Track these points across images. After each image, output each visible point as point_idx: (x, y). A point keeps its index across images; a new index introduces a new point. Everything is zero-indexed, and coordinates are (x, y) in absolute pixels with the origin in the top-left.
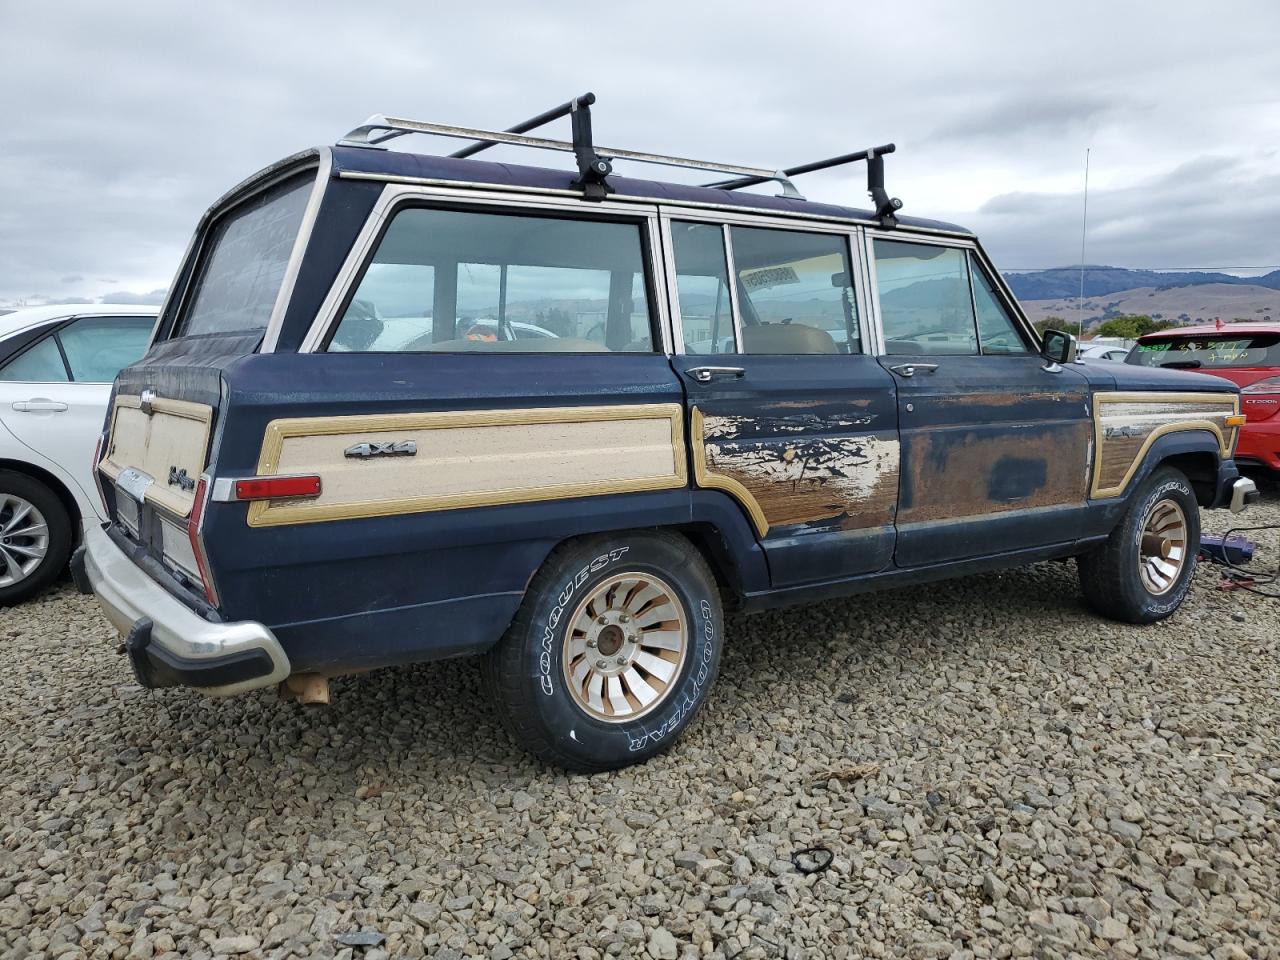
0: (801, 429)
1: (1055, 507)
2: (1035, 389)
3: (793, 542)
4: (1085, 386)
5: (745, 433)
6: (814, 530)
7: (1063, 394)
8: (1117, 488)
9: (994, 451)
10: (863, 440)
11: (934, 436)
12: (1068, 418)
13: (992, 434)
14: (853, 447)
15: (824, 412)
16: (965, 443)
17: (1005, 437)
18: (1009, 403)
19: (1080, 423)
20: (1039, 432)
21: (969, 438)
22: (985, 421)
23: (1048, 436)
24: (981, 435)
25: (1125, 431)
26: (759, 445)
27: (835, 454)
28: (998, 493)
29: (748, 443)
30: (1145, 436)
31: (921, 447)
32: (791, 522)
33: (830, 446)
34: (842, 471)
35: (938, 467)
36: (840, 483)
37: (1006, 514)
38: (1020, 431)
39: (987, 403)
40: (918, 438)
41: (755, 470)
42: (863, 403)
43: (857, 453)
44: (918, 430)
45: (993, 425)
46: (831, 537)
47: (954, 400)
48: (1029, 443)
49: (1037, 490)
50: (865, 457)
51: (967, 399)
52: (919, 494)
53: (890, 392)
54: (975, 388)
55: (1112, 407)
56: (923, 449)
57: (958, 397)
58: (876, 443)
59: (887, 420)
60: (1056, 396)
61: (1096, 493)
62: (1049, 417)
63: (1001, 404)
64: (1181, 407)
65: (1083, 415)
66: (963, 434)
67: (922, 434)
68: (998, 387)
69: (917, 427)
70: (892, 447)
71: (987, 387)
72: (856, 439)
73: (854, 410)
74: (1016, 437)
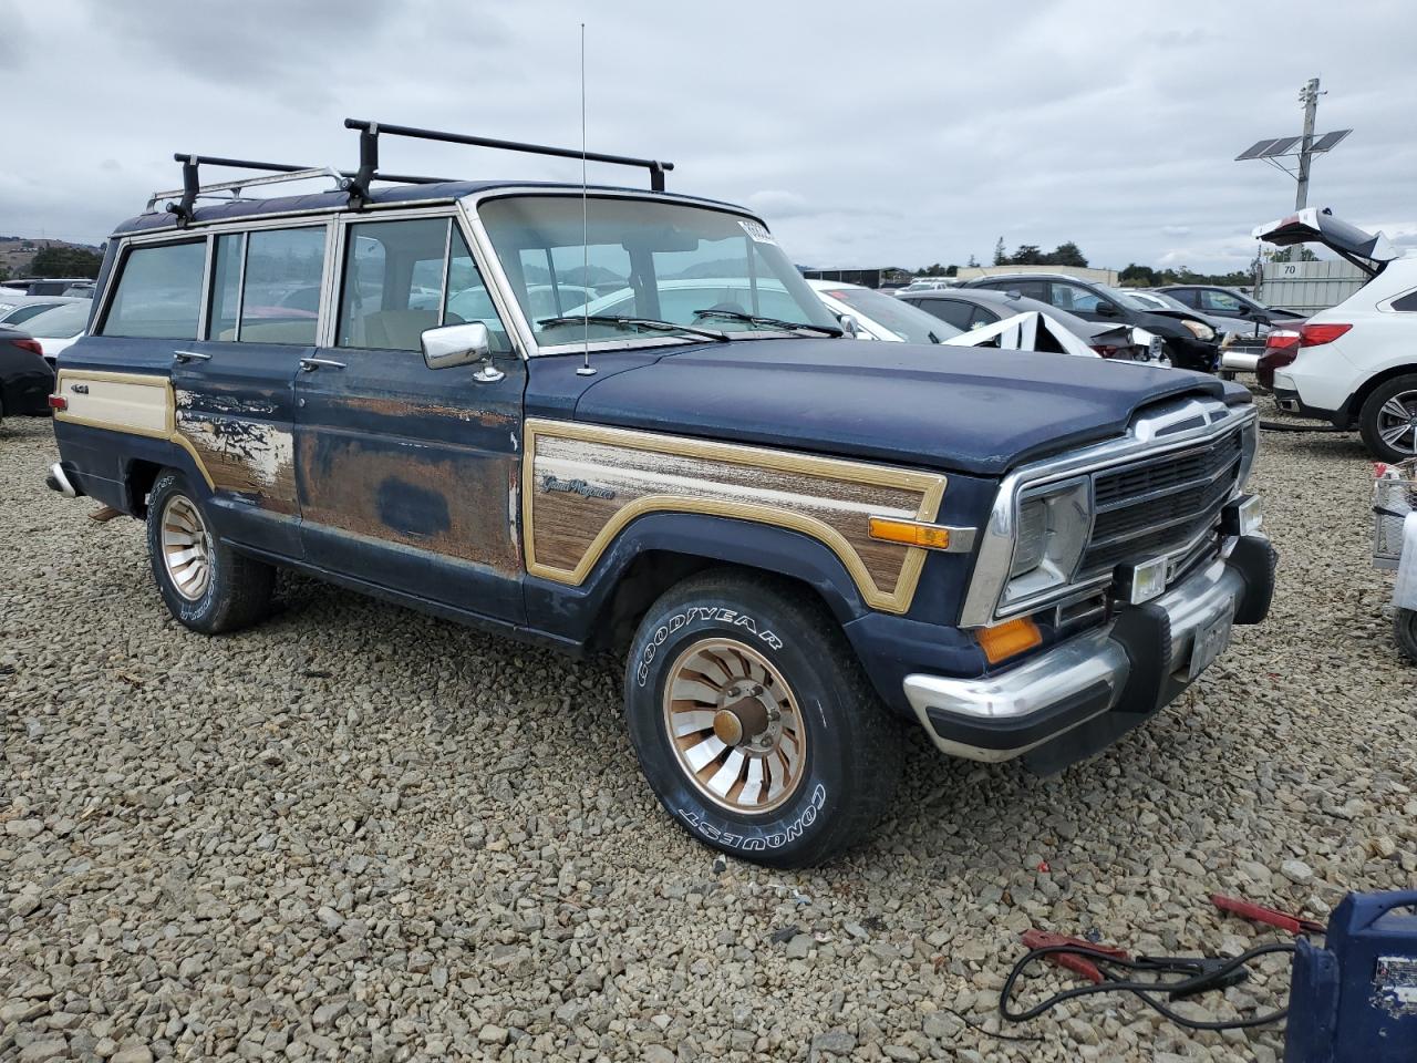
0: (226, 409)
1: (473, 564)
2: (436, 401)
3: (232, 505)
4: (514, 406)
5: (195, 406)
6: (245, 501)
7: (477, 414)
8: (572, 573)
9: (381, 467)
10: (265, 428)
11: (321, 436)
12: (479, 445)
13: (378, 447)
14: (257, 433)
15: (241, 397)
16: (348, 451)
17: (391, 454)
18: (400, 413)
19: (499, 460)
20: (437, 457)
21: (353, 447)
22: (373, 431)
23: (447, 465)
24: (365, 445)
25: (575, 487)
26: (201, 417)
27: (245, 436)
28: (391, 519)
29: (196, 413)
30: (616, 502)
31: (309, 443)
32: (230, 488)
33: (242, 427)
34: (251, 452)
35: (324, 471)
36: (252, 464)
37: (408, 549)
38: (410, 451)
39: (375, 410)
40: (307, 436)
41: (200, 437)
42: (267, 392)
43: (260, 438)
44: (308, 428)
45: (381, 437)
46: (255, 511)
47: (342, 401)
48: (421, 467)
49: (441, 532)
50: (266, 444)
51: (354, 401)
52: (313, 494)
53: (290, 385)
54: (364, 390)
55: (560, 444)
56: (310, 447)
57: (346, 398)
58: (275, 432)
59: (285, 413)
60: (465, 415)
61: (535, 567)
62: (455, 440)
63: (392, 413)
64: (725, 471)
65: (508, 447)
66: (347, 440)
67: (311, 432)
68: (390, 392)
69: (307, 423)
70: (288, 439)
71: (378, 391)
72: (260, 426)
73: (260, 399)
74: (404, 456)
